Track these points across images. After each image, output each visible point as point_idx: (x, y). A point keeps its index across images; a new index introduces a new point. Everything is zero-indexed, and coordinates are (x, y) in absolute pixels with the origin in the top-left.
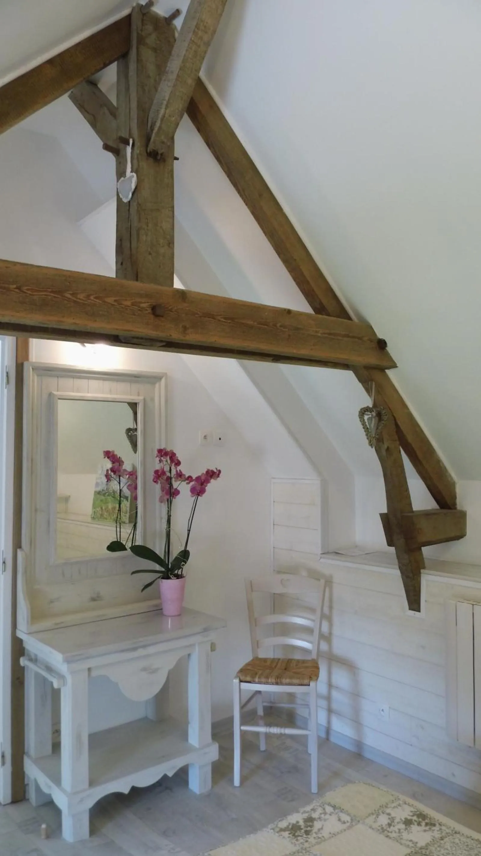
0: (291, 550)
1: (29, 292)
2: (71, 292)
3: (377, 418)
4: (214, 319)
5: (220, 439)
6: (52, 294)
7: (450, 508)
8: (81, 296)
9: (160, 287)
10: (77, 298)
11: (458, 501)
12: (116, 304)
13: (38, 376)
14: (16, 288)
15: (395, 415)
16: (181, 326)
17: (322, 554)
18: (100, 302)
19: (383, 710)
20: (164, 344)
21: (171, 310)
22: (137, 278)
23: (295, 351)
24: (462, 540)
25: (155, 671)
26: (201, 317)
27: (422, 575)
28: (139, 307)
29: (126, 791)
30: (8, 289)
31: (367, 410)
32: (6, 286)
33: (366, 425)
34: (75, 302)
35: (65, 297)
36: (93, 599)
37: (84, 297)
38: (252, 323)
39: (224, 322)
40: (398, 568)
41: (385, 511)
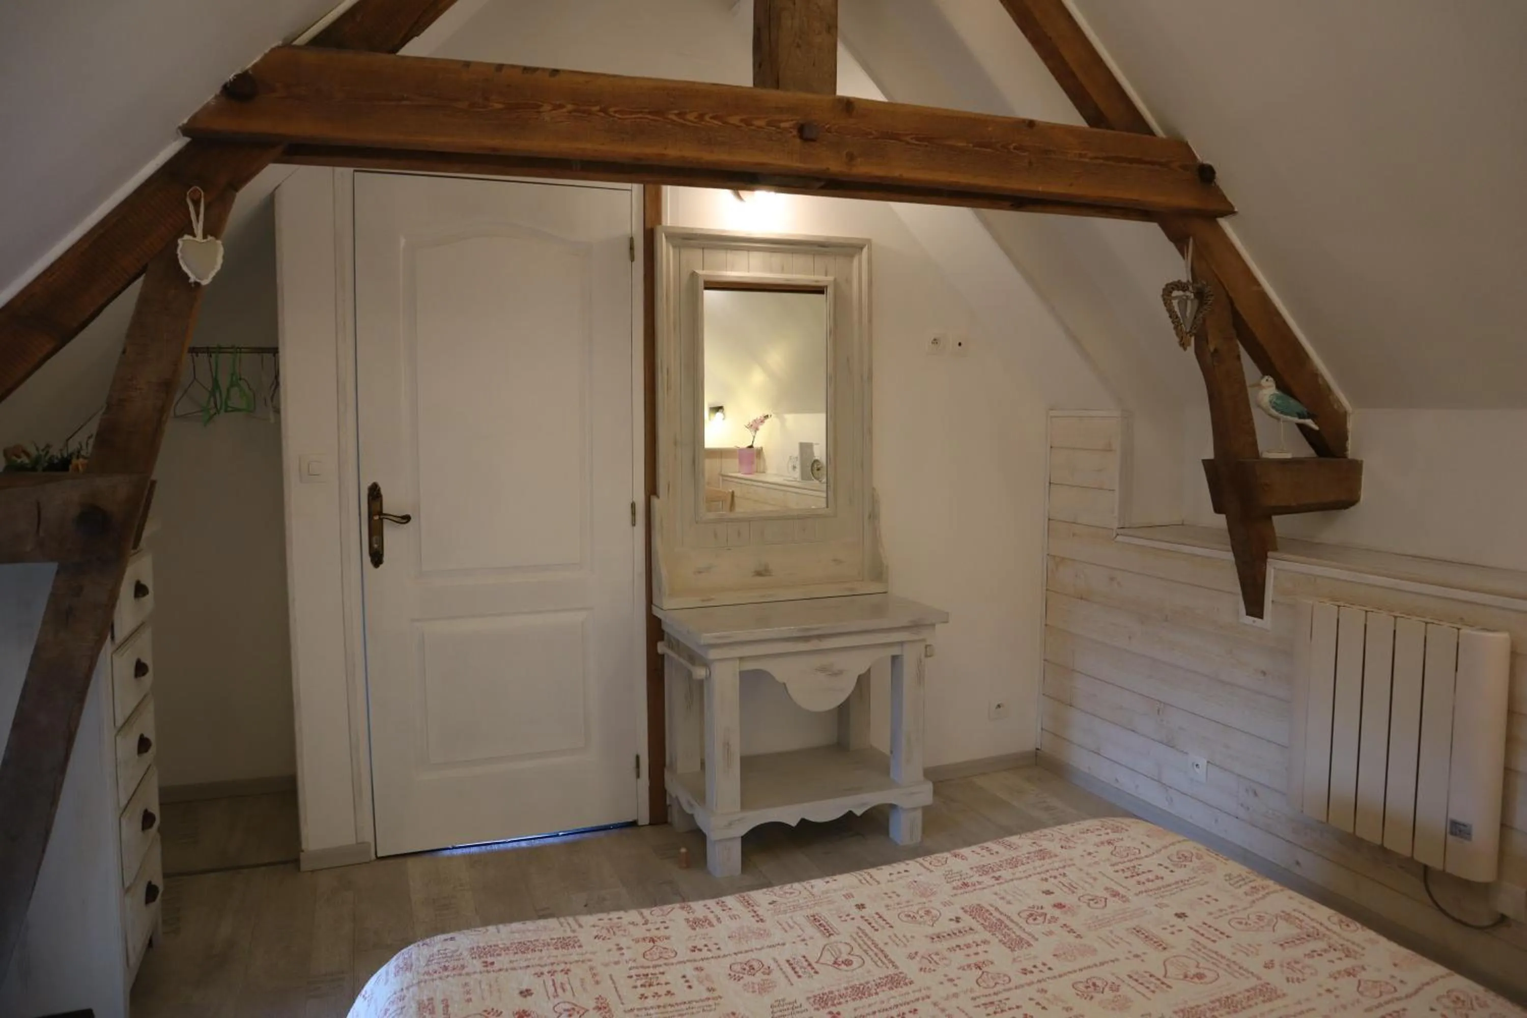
0: (1074, 523)
1: (617, 115)
2: (676, 112)
3: (1196, 302)
4: (901, 141)
5: (960, 344)
6: (650, 117)
7: (1334, 456)
8: (691, 117)
9: (810, 96)
10: (685, 120)
11: (1350, 444)
12: (742, 124)
13: (674, 247)
14: (600, 111)
15: (1231, 294)
16: (845, 153)
17: (1119, 528)
18: (720, 123)
19: (1197, 765)
20: (822, 183)
21: (829, 131)
22: (777, 85)
23: (1040, 189)
24: (1352, 509)
25: (839, 673)
26: (877, 138)
27: (1269, 560)
28: (779, 128)
29: (793, 823)
30: (590, 113)
31: (1176, 285)
32: (586, 108)
33: (1174, 312)
34: (683, 125)
35: (667, 119)
36: (759, 574)
37: (696, 118)
38: (965, 144)
39: (916, 145)
40: (1230, 548)
41: (1210, 455)
